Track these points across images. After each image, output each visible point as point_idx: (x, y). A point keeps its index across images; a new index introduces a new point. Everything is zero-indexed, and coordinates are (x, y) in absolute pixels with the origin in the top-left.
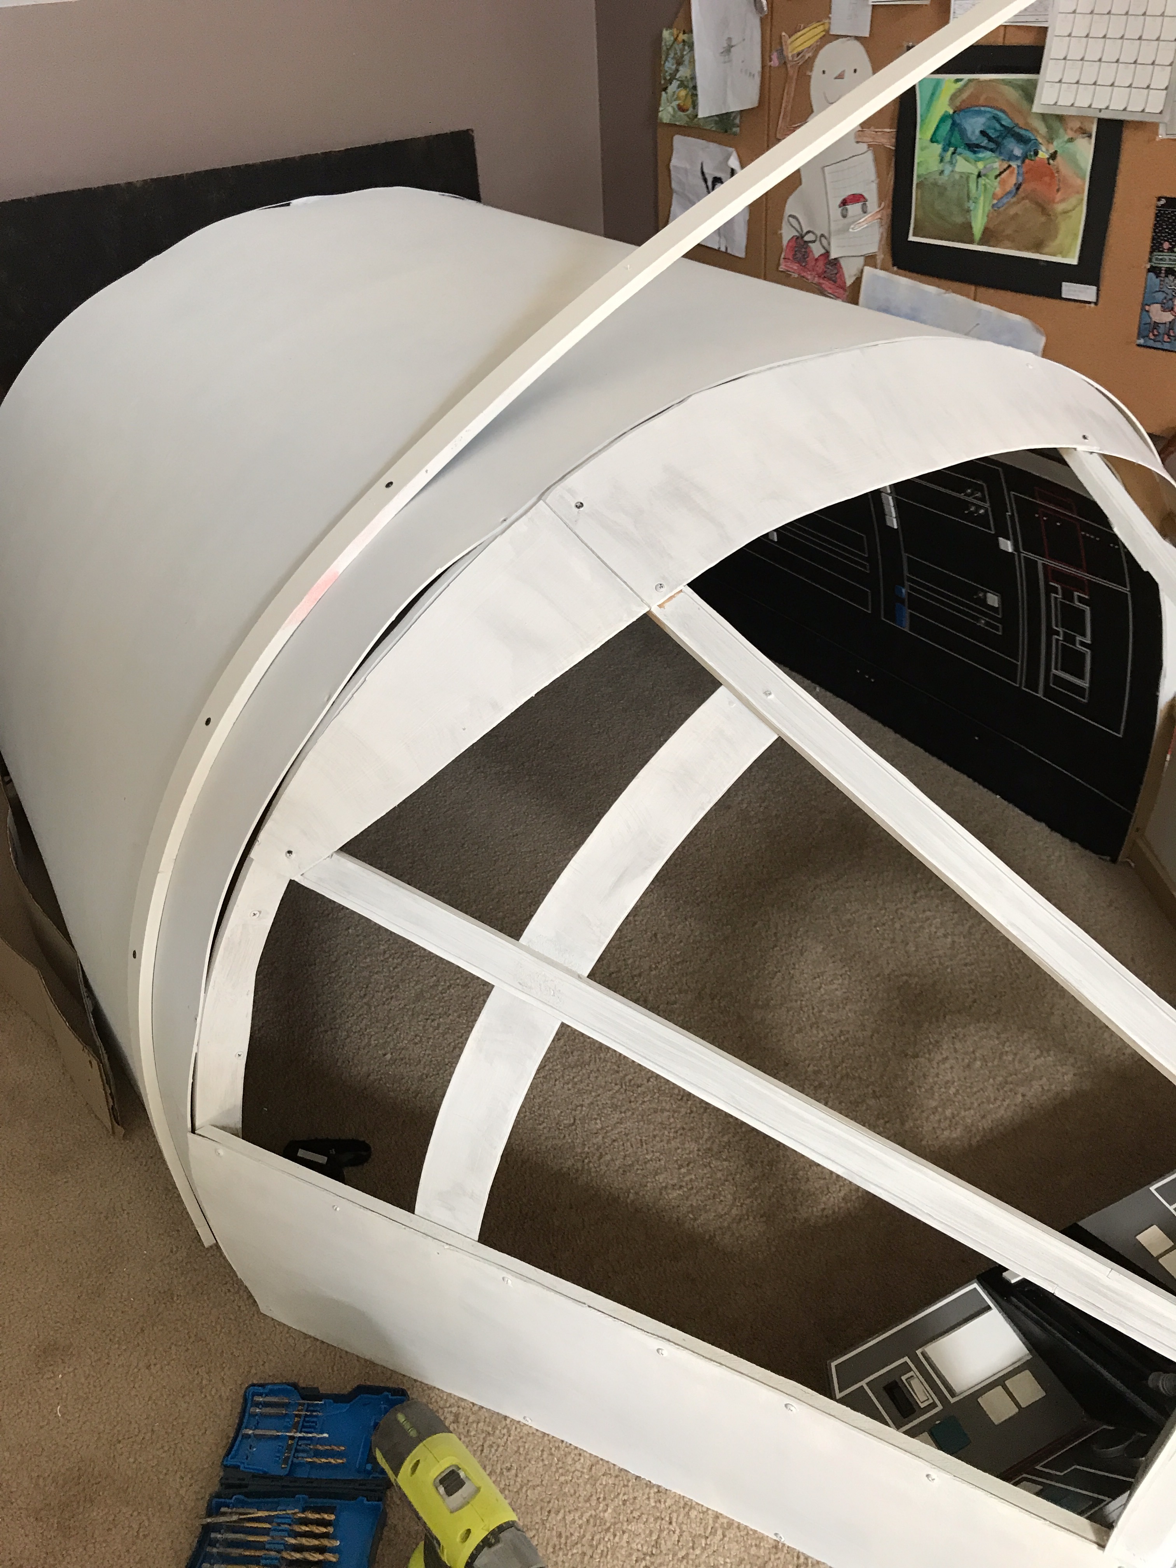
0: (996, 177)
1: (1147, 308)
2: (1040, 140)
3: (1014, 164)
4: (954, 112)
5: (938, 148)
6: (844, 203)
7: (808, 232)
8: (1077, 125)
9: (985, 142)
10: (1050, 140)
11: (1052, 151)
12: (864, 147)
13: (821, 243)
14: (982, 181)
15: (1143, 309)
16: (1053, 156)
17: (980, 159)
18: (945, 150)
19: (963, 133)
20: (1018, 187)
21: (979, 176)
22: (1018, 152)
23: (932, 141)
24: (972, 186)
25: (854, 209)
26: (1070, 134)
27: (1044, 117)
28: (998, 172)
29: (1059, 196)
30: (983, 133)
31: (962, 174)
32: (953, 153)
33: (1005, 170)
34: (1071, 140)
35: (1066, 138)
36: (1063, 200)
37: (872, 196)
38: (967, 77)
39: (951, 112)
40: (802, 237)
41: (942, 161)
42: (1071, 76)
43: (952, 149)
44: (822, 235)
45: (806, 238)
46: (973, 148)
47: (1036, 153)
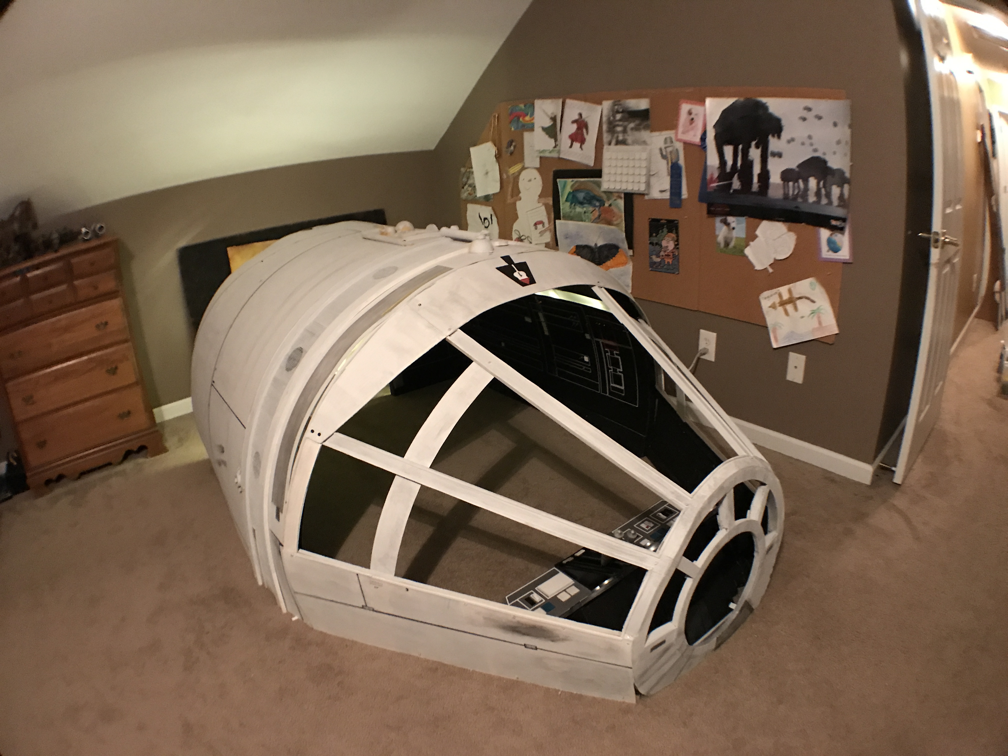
0: (591, 213)
1: (651, 257)
2: (605, 200)
3: (597, 209)
4: (573, 191)
5: (568, 204)
6: (536, 224)
7: (522, 236)
8: (617, 195)
9: (585, 201)
10: (608, 200)
11: (609, 204)
12: (541, 204)
13: (528, 240)
14: (586, 214)
15: (650, 257)
16: (610, 205)
17: (584, 207)
18: (571, 204)
19: (577, 198)
20: (599, 216)
21: (585, 212)
22: (597, 204)
23: (566, 201)
24: (583, 216)
25: (540, 226)
26: (615, 198)
27: (605, 192)
28: (591, 212)
29: (614, 219)
30: (584, 198)
31: (579, 212)
32: (574, 205)
33: (594, 211)
34: (615, 200)
35: (614, 199)
36: (616, 220)
37: (546, 221)
38: (576, 180)
39: (572, 191)
40: (520, 237)
41: (570, 208)
42: (612, 179)
43: (573, 204)
44: (528, 237)
45: (522, 238)
46: (581, 203)
47: (604, 205)
